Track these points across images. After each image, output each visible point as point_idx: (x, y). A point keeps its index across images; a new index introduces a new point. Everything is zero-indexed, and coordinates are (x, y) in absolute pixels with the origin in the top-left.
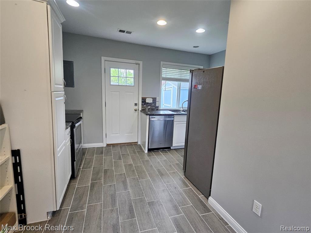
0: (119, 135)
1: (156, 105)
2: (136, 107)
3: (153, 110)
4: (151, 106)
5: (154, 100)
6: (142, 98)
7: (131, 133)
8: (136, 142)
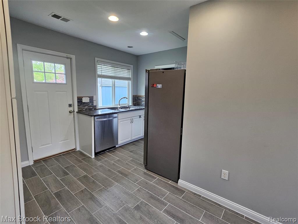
0: (51, 145)
1: (93, 104)
2: (71, 109)
3: (90, 110)
4: (89, 106)
5: (91, 99)
6: (77, 97)
7: (67, 139)
8: (74, 149)
